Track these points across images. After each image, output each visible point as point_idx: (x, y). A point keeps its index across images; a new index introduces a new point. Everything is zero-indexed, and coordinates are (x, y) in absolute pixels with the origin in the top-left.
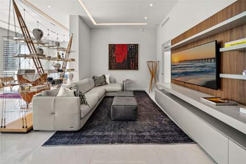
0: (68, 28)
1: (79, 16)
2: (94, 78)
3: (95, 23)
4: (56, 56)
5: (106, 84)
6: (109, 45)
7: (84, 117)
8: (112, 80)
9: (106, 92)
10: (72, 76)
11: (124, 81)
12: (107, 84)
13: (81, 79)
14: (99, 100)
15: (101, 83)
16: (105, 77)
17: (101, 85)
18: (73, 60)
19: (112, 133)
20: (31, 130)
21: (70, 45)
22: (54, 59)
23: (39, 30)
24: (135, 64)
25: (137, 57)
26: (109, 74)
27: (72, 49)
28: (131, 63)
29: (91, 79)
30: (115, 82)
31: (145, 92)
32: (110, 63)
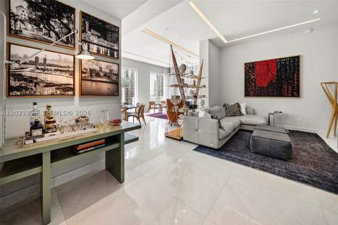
0: (198, 54)
1: (210, 40)
2: (225, 105)
3: (225, 41)
4: (192, 83)
5: (241, 114)
6: (246, 64)
7: (223, 139)
8: (249, 110)
9: (242, 124)
10: (203, 103)
11: (270, 114)
12: (243, 115)
13: (211, 106)
14: (234, 130)
15: (234, 113)
16: (239, 106)
17: (234, 115)
18: (204, 86)
19: (252, 161)
20: (182, 139)
21: (201, 72)
22: (190, 87)
23: (184, 65)
24: (293, 88)
25: (298, 77)
26: (246, 103)
27: (203, 75)
28: (285, 86)
29: (222, 107)
30: (254, 114)
31: (316, 137)
32: (246, 87)
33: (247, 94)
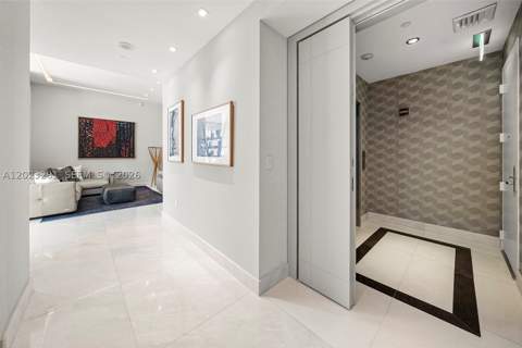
3: (50, 80)
6: (80, 118)
24: (130, 150)
25: (134, 141)
26: (79, 166)
28: (123, 148)
31: (146, 188)
32: (80, 147)
33: (82, 155)
